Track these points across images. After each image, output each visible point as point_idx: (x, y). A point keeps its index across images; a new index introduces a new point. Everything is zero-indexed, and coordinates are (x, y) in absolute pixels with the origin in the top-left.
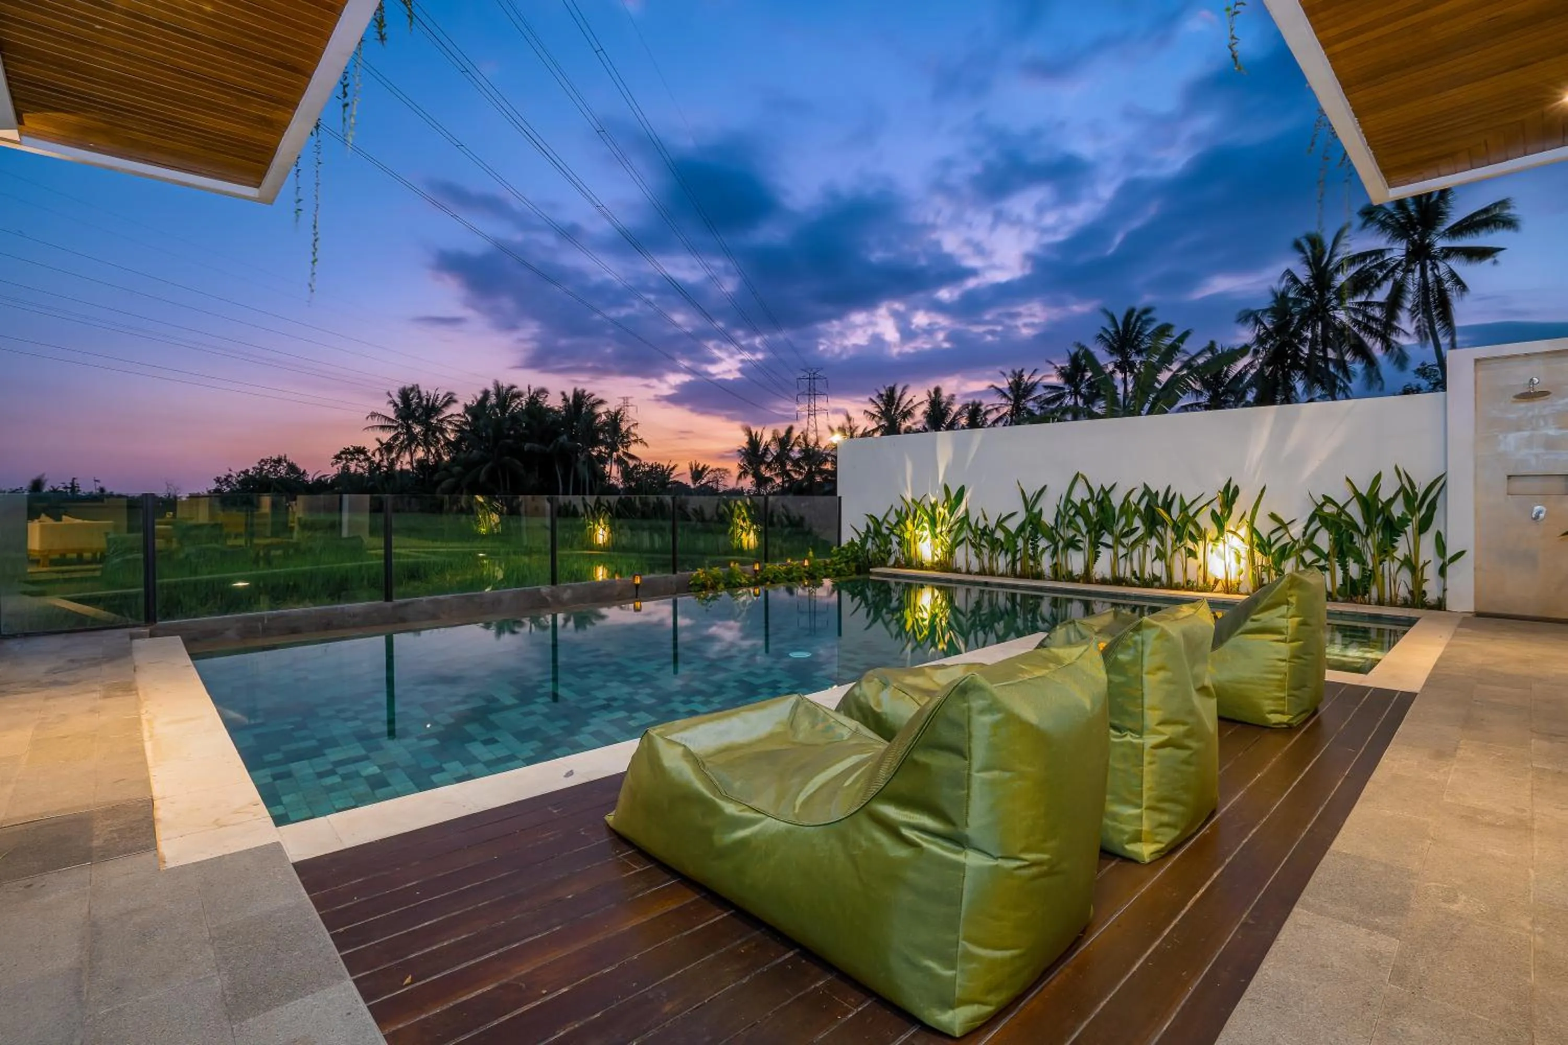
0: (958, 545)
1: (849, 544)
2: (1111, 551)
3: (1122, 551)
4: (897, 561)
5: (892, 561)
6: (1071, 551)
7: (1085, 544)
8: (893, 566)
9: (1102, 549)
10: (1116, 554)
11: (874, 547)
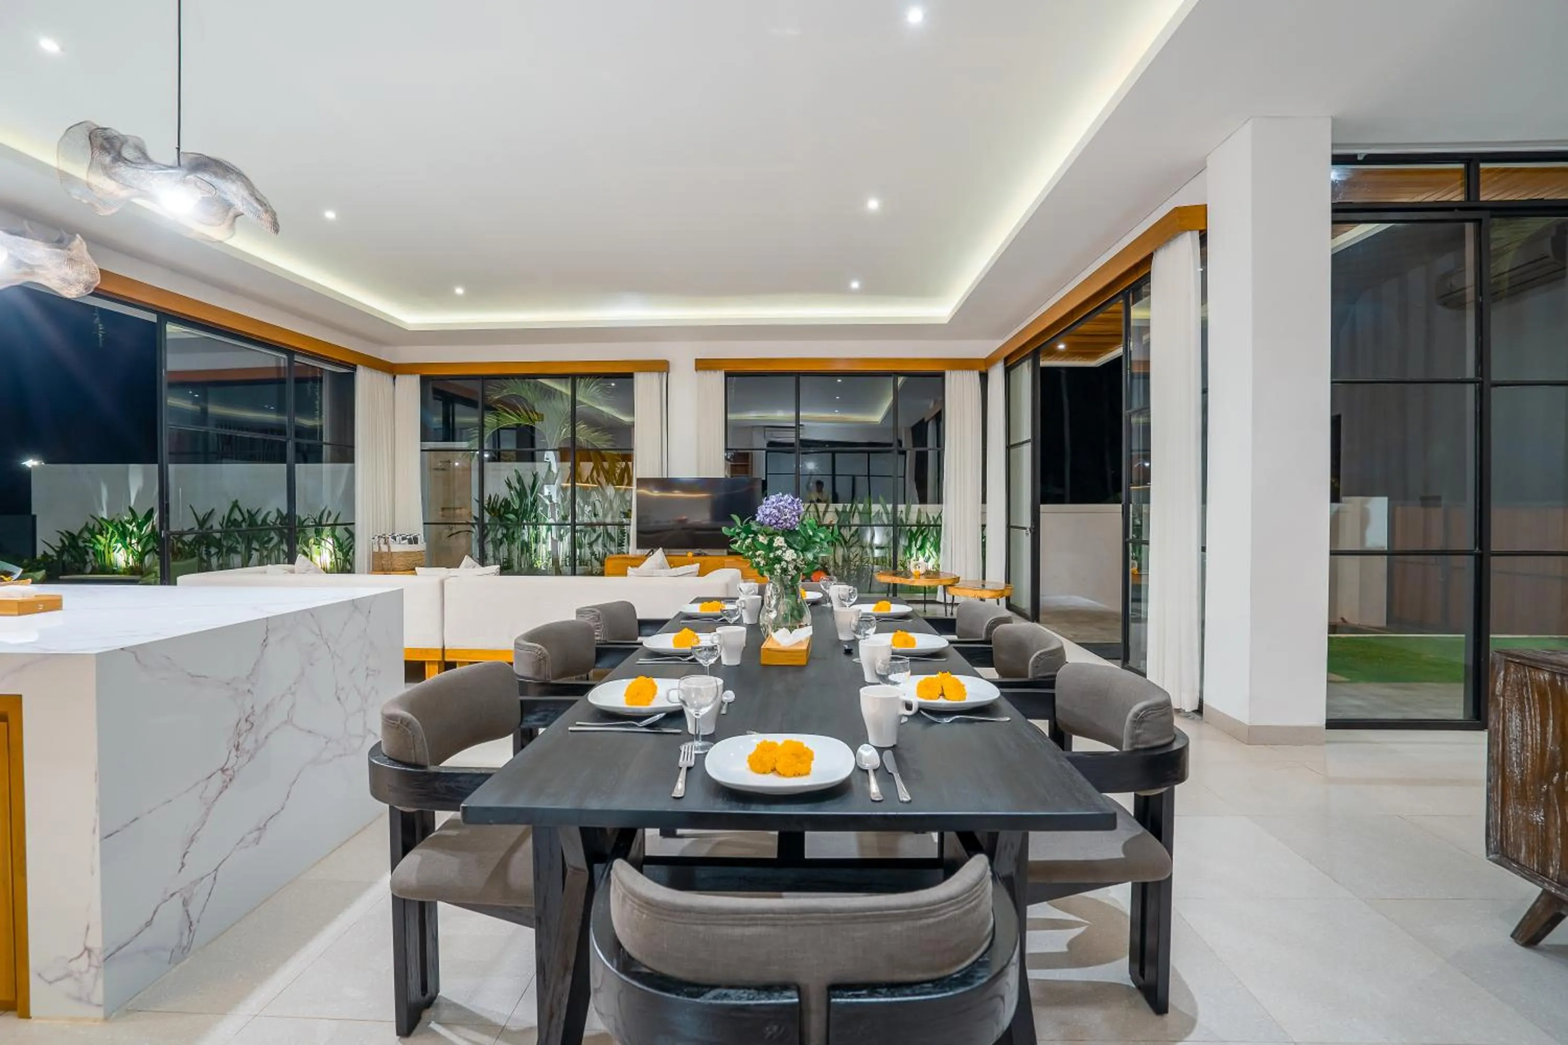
0: (146, 554)
1: (43, 556)
2: (258, 553)
3: (265, 553)
4: (94, 568)
5: (89, 569)
6: (232, 555)
7: (241, 547)
8: (91, 573)
9: (253, 552)
10: (261, 555)
11: (70, 558)
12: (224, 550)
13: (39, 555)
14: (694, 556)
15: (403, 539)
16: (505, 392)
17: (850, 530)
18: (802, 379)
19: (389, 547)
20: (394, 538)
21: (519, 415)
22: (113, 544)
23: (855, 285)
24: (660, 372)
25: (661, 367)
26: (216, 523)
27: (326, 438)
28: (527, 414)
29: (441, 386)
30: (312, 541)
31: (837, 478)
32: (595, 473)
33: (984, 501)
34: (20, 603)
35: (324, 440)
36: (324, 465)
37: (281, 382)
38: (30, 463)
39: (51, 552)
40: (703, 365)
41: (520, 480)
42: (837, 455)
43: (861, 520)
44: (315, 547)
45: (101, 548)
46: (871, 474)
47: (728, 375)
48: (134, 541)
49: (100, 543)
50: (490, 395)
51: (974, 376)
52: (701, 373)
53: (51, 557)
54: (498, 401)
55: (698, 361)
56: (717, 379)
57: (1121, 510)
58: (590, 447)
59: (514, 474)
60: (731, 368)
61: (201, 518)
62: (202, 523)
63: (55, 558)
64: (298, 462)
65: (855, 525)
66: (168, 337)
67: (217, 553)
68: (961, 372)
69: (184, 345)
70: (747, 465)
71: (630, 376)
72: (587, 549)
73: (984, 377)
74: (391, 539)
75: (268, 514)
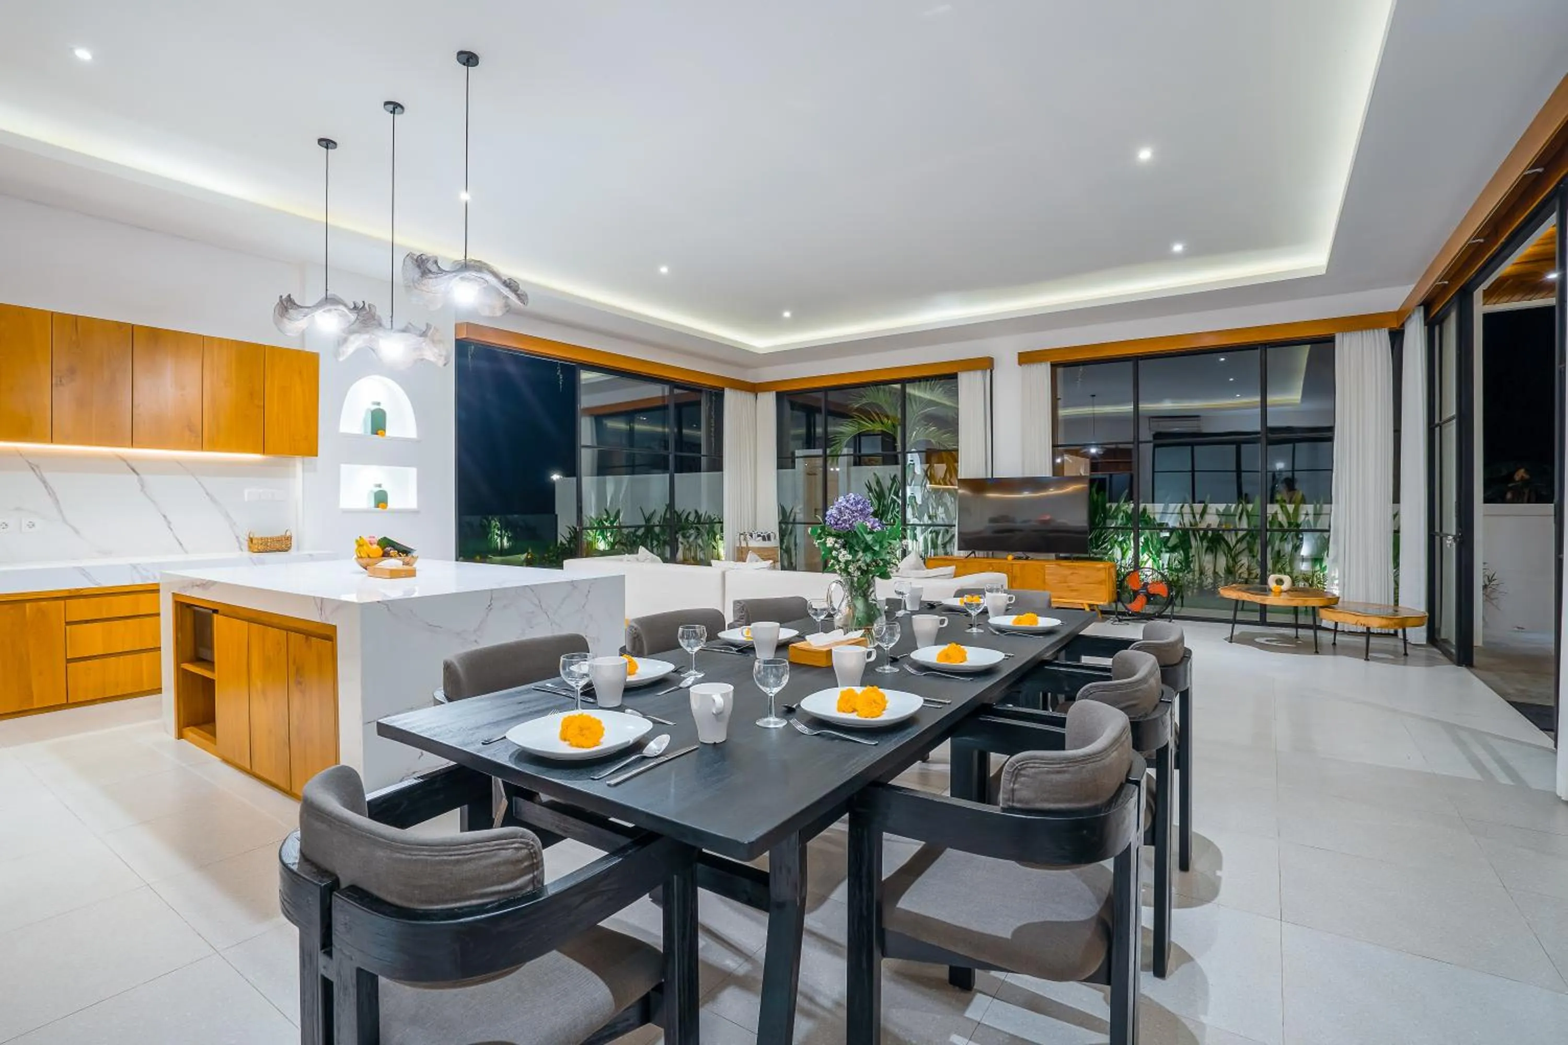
12: (661, 542)
13: (559, 541)
14: (1015, 559)
15: (759, 536)
16: (864, 401)
17: (1236, 535)
18: (1140, 362)
19: (747, 544)
20: (751, 536)
21: (872, 421)
22: (597, 537)
23: (1178, 248)
24: (984, 369)
25: (986, 364)
26: (656, 520)
27: (704, 451)
28: (879, 417)
29: (800, 400)
30: (718, 537)
31: (1196, 474)
32: (948, 476)
33: (1396, 499)
34: (391, 571)
35: (702, 453)
36: (702, 473)
37: (665, 408)
38: (556, 477)
39: (565, 542)
40: (1026, 358)
41: (878, 482)
42: (1244, 447)
43: (1249, 524)
44: (720, 542)
45: (590, 539)
46: (1296, 468)
47: (1054, 366)
48: (609, 535)
49: (590, 536)
50: (850, 404)
51: (1382, 337)
52: (1025, 367)
53: (564, 545)
54: (857, 410)
55: (1021, 355)
56: (1043, 371)
57: (1553, 512)
58: (942, 448)
59: (873, 477)
60: (1058, 359)
61: (647, 515)
62: (648, 520)
63: (567, 546)
64: (676, 472)
65: (1242, 530)
66: (583, 383)
67: (657, 545)
68: (1360, 333)
69: (594, 387)
70: (1130, 462)
71: (954, 376)
72: (942, 550)
73: (1397, 337)
74: (748, 537)
75: (689, 514)
